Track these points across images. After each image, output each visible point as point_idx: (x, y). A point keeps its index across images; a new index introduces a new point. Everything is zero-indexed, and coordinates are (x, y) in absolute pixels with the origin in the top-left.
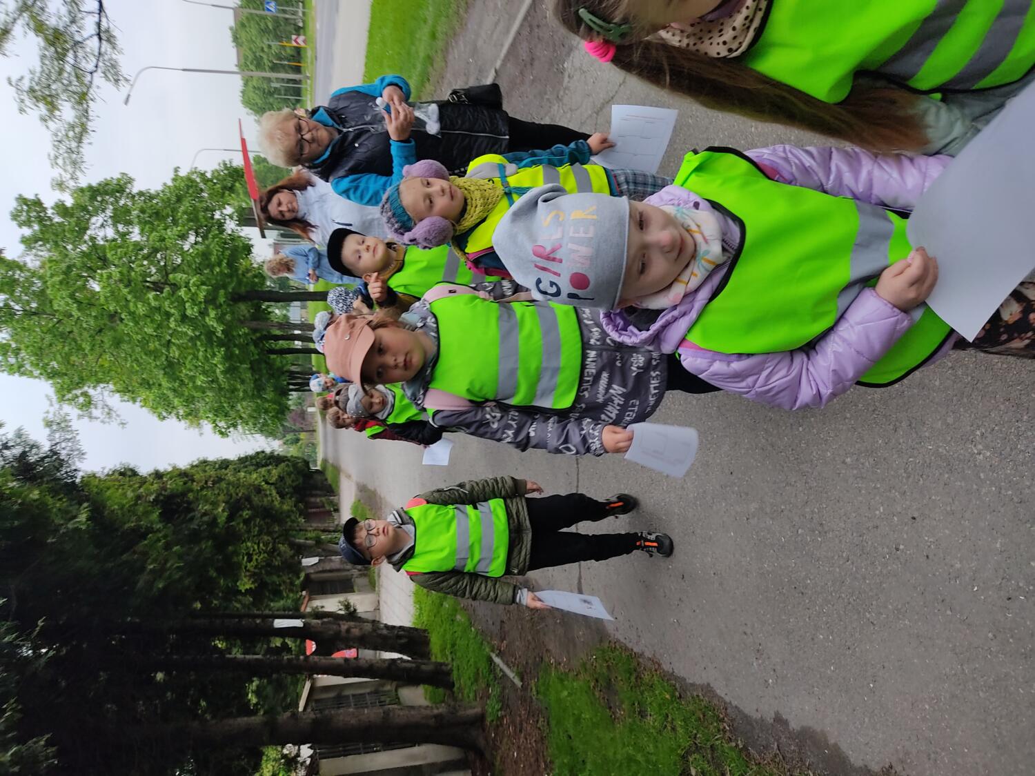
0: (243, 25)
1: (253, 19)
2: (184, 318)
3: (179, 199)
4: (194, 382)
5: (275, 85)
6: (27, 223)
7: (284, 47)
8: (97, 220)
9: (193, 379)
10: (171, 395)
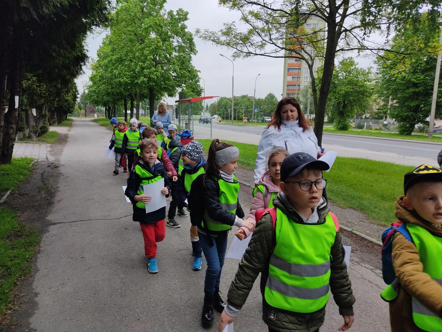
0: (249, 100)
1: (251, 103)
2: (143, 68)
3: (189, 71)
4: (115, 69)
5: (229, 110)
6: (178, 14)
7: (242, 114)
8: (180, 40)
9: (116, 69)
10: (109, 59)
